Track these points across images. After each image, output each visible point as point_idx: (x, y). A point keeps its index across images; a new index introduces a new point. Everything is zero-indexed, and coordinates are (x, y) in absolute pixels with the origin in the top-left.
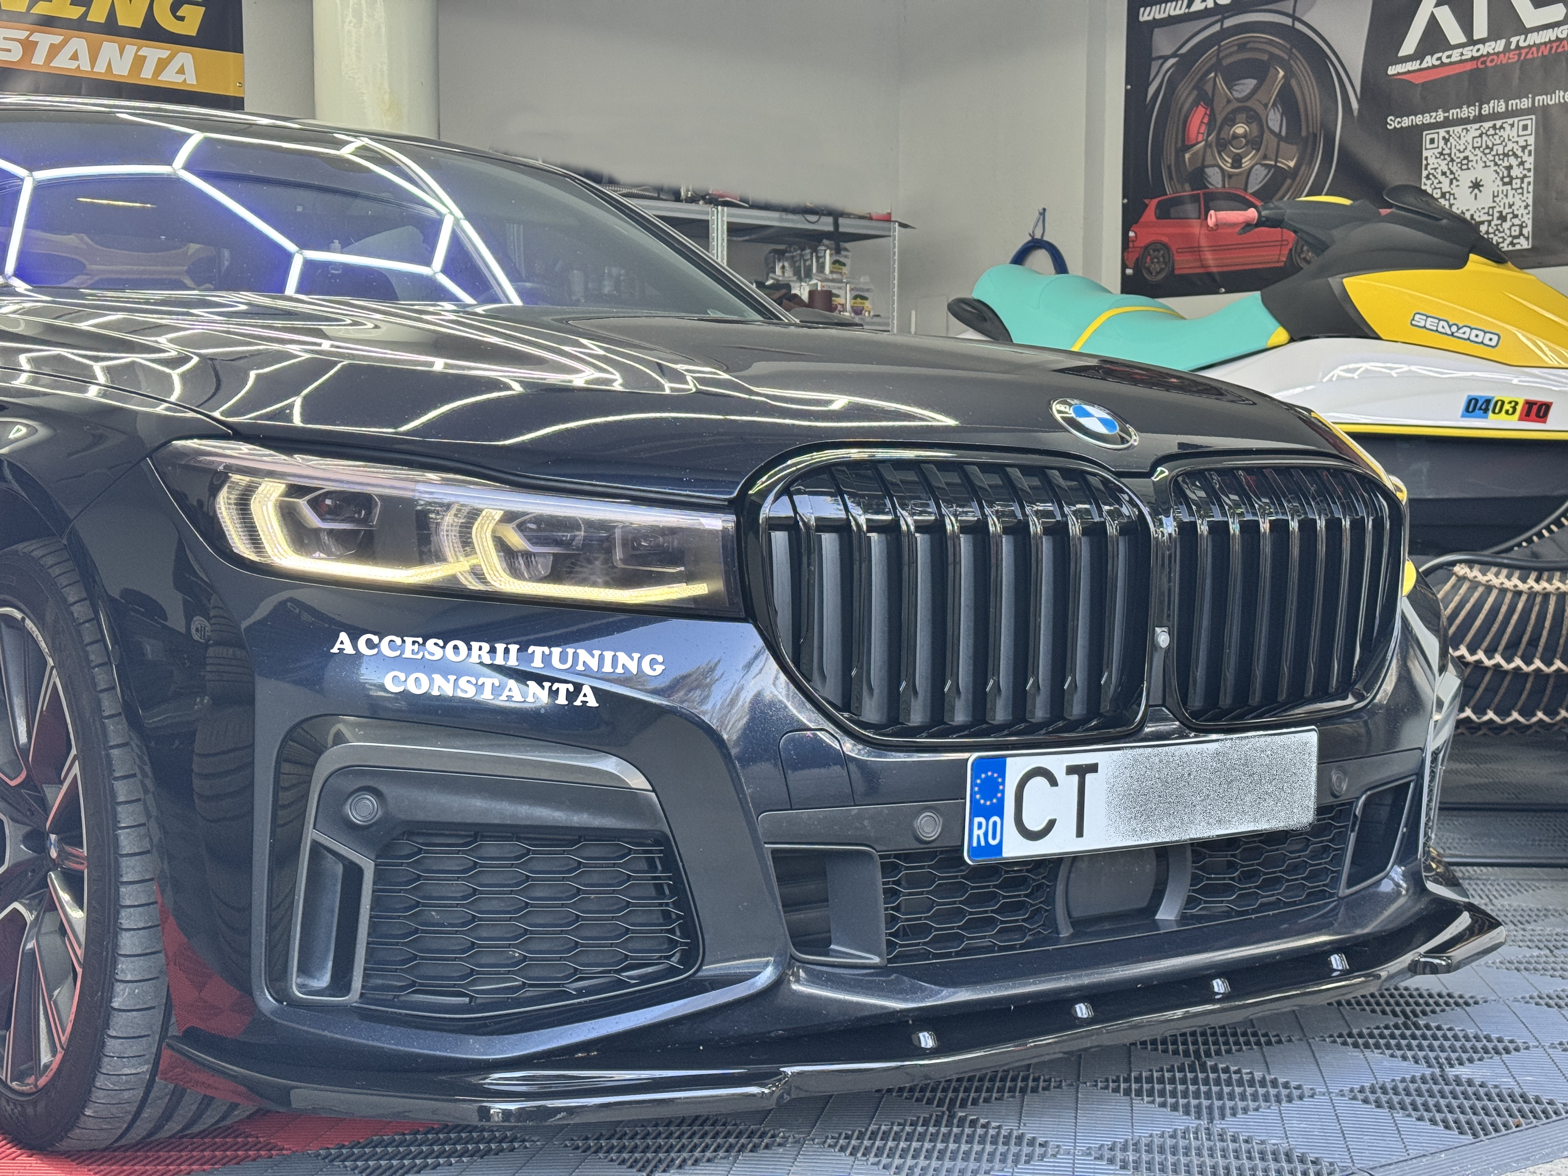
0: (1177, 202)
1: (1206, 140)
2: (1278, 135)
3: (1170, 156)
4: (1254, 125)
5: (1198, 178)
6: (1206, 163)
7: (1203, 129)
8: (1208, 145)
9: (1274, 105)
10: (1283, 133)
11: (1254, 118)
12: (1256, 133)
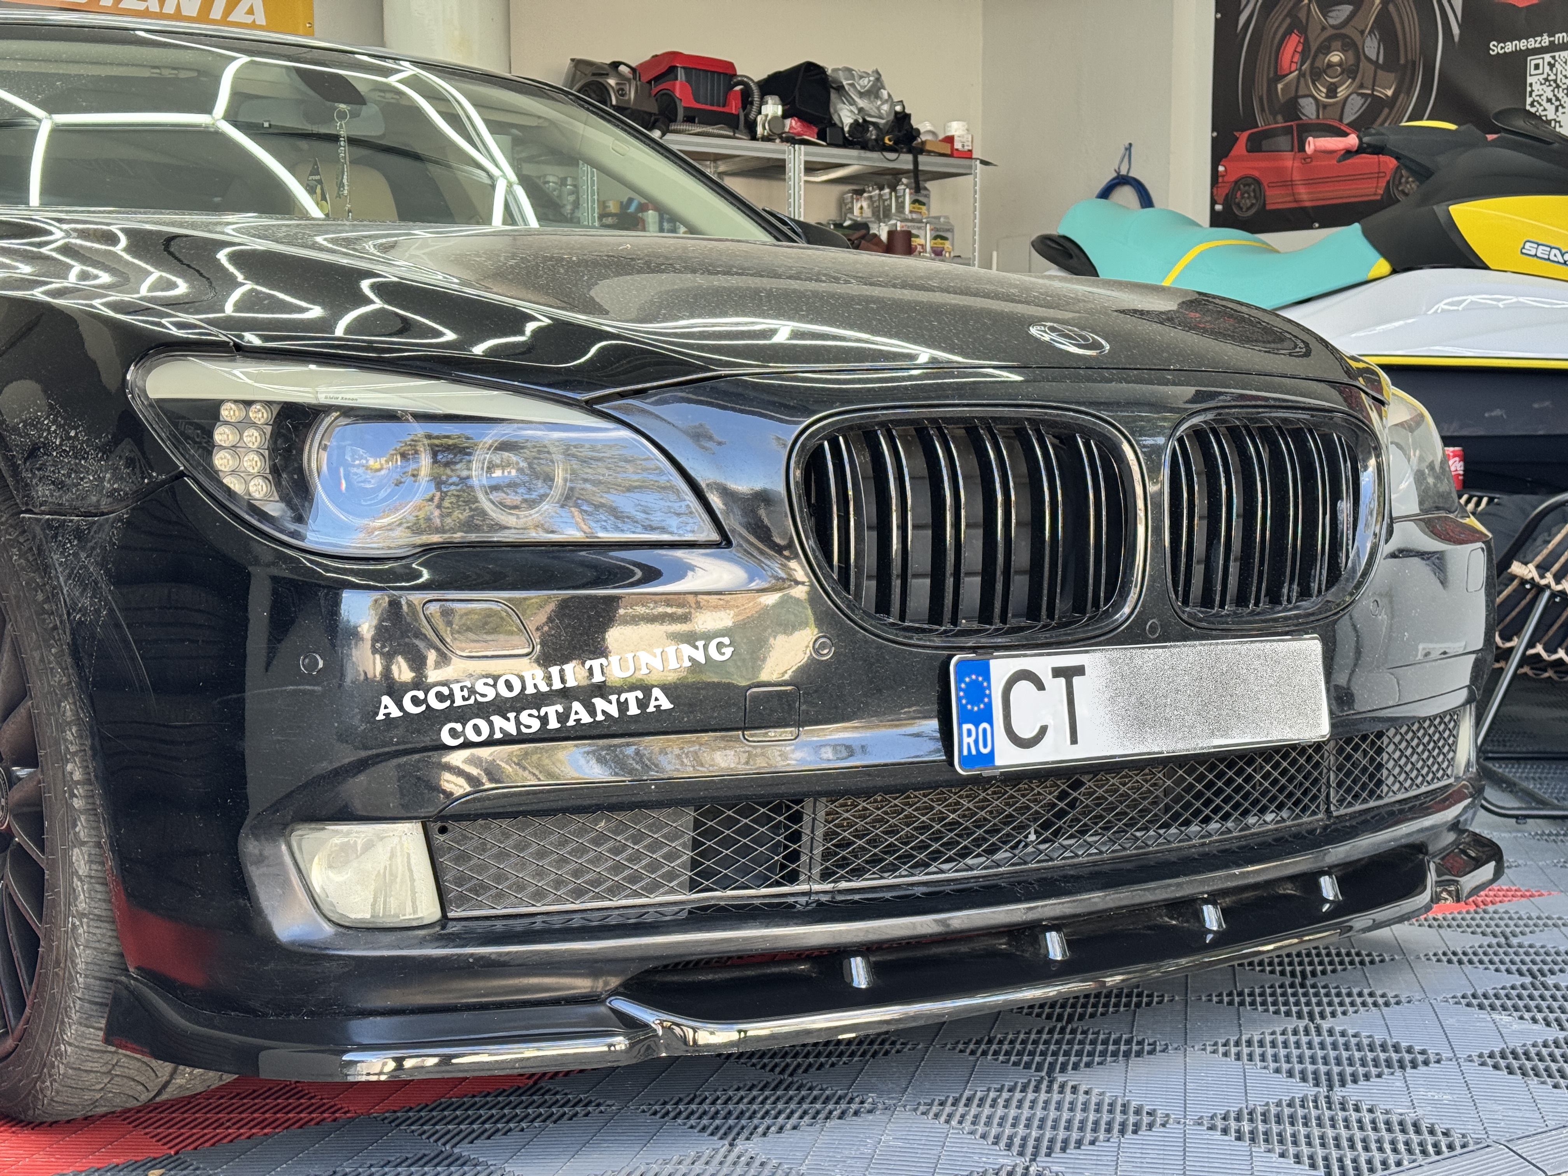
0: (1268, 134)
1: (1300, 70)
2: (1375, 63)
3: (1261, 88)
4: (1350, 53)
5: (1291, 109)
6: (1300, 93)
7: (1297, 58)
8: (1302, 75)
9: (1371, 32)
10: (1381, 61)
11: (1350, 45)
12: (1351, 61)
